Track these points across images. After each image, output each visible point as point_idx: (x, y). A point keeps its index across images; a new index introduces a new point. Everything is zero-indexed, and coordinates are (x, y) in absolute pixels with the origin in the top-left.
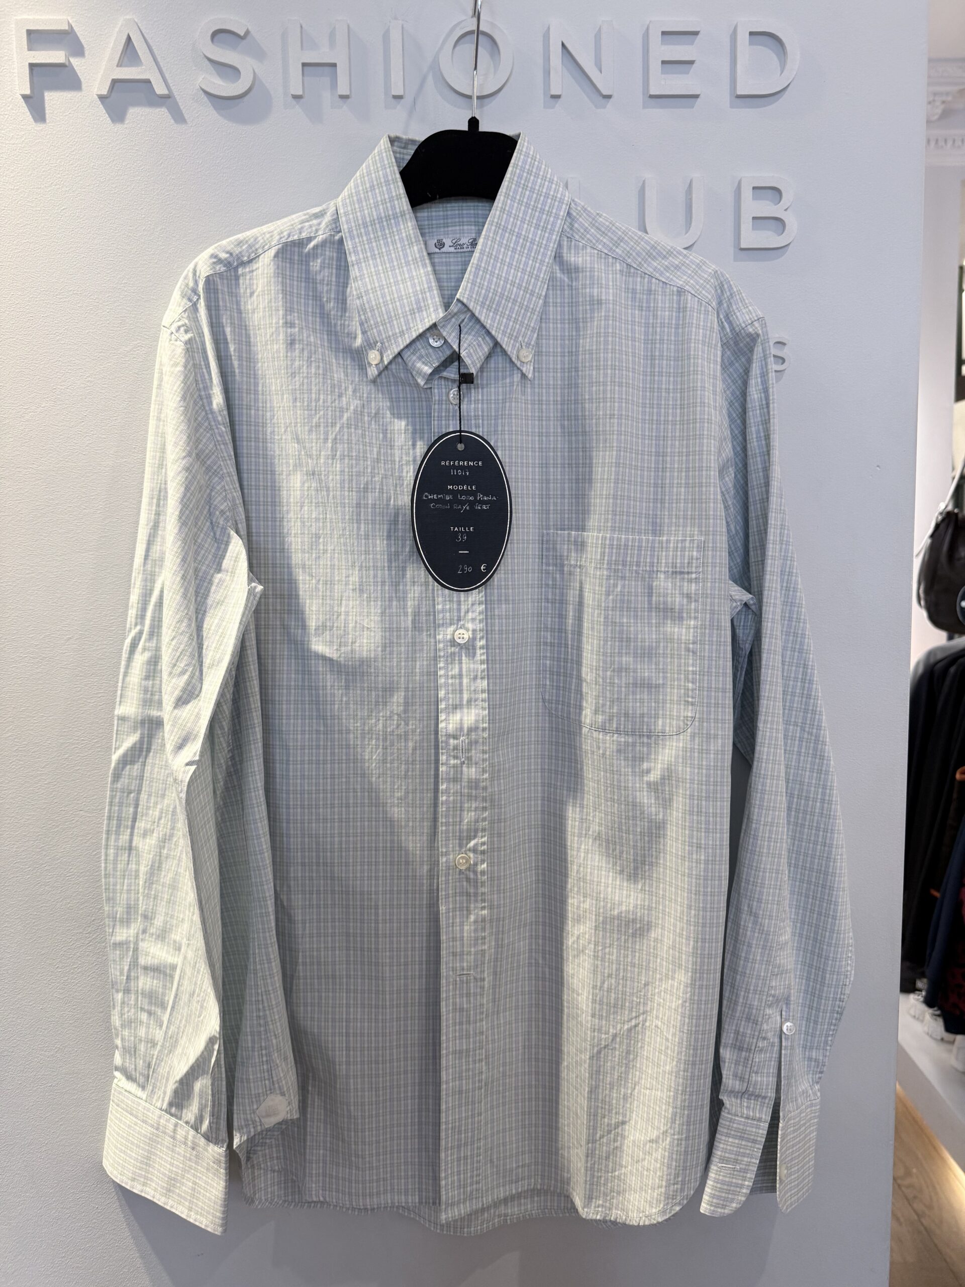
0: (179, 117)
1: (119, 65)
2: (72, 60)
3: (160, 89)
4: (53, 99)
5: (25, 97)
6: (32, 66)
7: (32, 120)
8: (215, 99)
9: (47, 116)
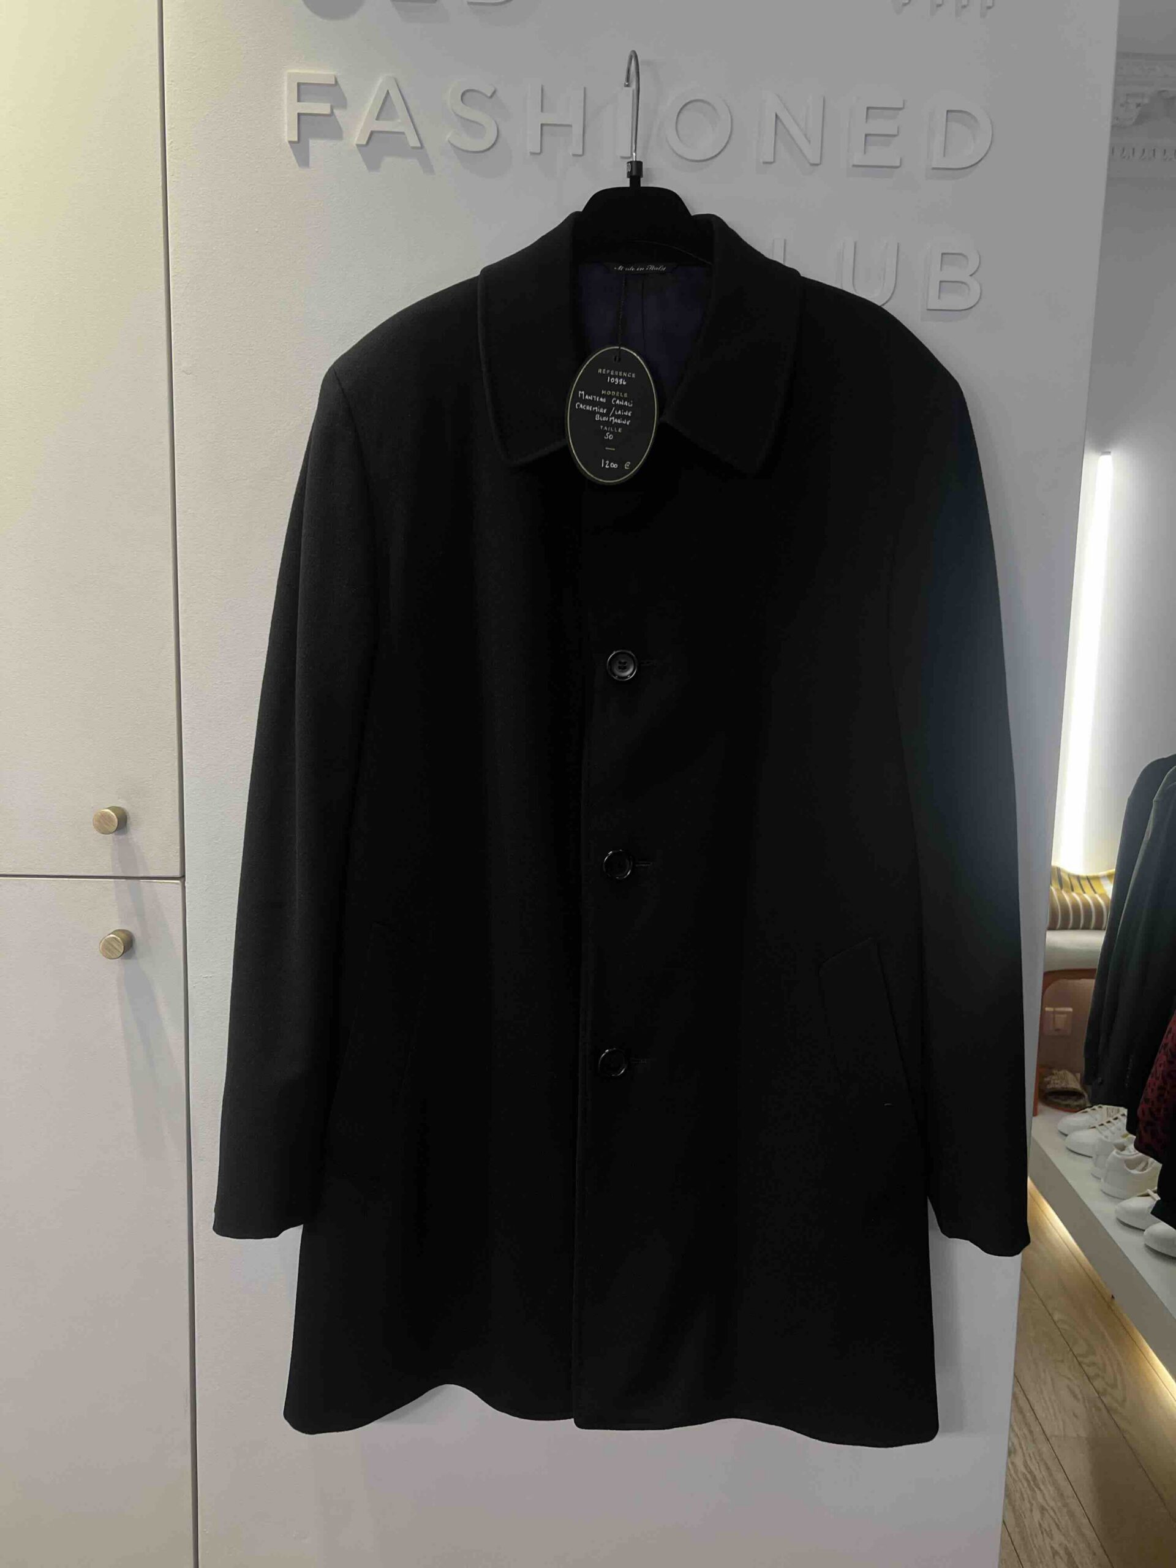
0: (427, 166)
1: (378, 119)
2: (336, 112)
3: (413, 142)
4: (317, 146)
5: (290, 142)
6: (299, 115)
7: (297, 164)
8: (462, 153)
9: (311, 162)
